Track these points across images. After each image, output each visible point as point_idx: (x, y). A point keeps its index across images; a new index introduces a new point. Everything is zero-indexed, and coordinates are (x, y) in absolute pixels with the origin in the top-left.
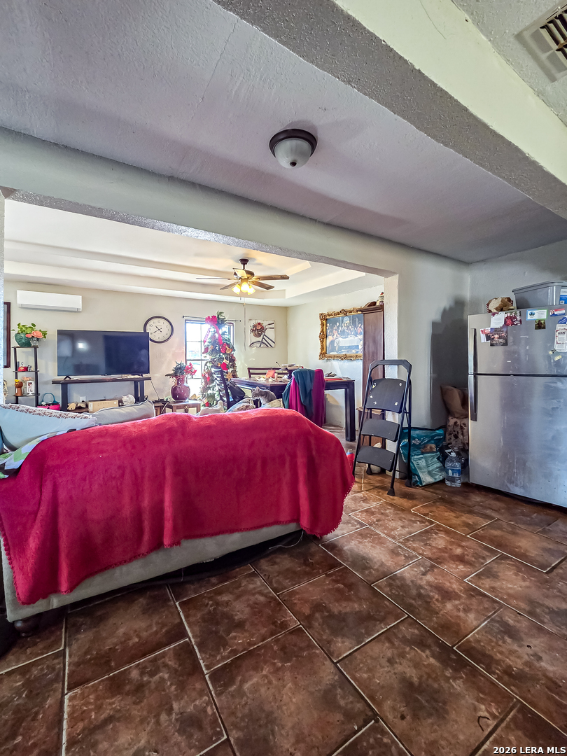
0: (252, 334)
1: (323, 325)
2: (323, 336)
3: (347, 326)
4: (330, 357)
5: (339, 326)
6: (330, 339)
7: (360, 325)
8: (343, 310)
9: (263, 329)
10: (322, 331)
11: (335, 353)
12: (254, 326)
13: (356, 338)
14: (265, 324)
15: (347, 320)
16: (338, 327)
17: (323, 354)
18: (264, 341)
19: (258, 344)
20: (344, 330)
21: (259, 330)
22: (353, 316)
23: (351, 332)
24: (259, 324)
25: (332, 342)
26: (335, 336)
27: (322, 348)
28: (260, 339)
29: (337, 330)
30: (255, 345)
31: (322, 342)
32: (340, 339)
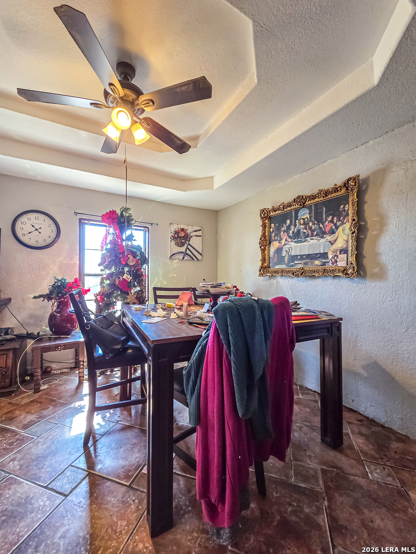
0: (173, 242)
1: (264, 226)
2: (265, 242)
3: (305, 224)
4: (276, 272)
5: (291, 224)
6: (275, 245)
7: (330, 219)
8: (299, 197)
9: (187, 237)
10: (264, 235)
11: (283, 267)
12: (176, 232)
13: (322, 240)
14: (190, 230)
15: (304, 214)
16: (289, 228)
17: (265, 269)
18: (188, 252)
19: (181, 256)
20: (299, 231)
21: (181, 238)
22: (316, 205)
23: (313, 231)
24: (183, 230)
25: (279, 250)
26: (283, 242)
27: (263, 260)
28: (183, 249)
29: (287, 231)
30: (177, 256)
31: (263, 251)
32: (293, 244)
